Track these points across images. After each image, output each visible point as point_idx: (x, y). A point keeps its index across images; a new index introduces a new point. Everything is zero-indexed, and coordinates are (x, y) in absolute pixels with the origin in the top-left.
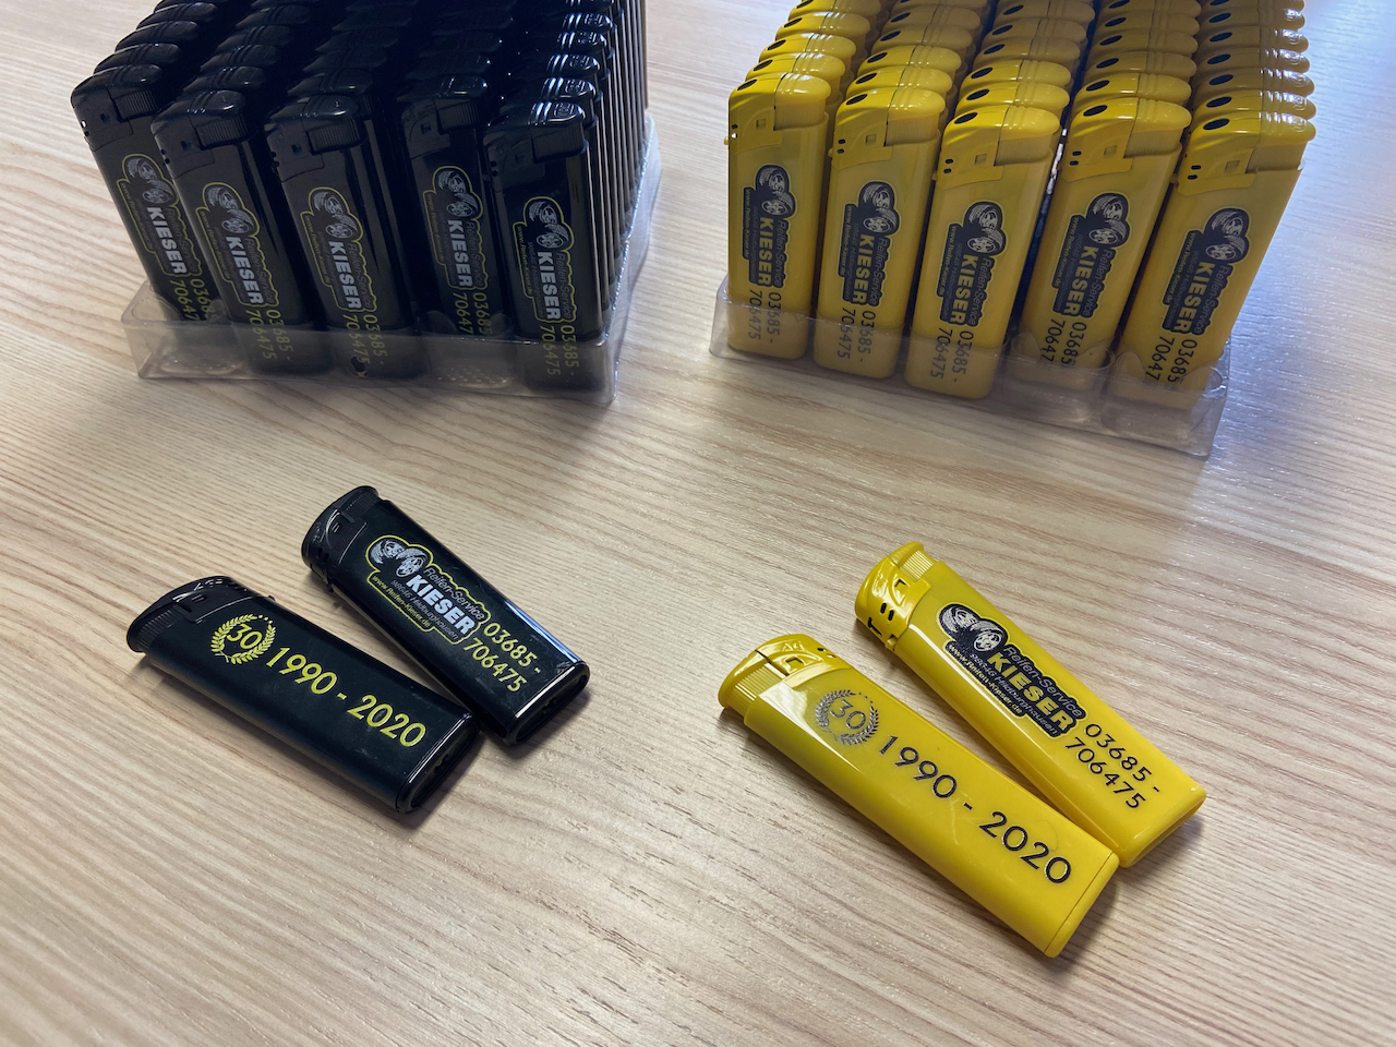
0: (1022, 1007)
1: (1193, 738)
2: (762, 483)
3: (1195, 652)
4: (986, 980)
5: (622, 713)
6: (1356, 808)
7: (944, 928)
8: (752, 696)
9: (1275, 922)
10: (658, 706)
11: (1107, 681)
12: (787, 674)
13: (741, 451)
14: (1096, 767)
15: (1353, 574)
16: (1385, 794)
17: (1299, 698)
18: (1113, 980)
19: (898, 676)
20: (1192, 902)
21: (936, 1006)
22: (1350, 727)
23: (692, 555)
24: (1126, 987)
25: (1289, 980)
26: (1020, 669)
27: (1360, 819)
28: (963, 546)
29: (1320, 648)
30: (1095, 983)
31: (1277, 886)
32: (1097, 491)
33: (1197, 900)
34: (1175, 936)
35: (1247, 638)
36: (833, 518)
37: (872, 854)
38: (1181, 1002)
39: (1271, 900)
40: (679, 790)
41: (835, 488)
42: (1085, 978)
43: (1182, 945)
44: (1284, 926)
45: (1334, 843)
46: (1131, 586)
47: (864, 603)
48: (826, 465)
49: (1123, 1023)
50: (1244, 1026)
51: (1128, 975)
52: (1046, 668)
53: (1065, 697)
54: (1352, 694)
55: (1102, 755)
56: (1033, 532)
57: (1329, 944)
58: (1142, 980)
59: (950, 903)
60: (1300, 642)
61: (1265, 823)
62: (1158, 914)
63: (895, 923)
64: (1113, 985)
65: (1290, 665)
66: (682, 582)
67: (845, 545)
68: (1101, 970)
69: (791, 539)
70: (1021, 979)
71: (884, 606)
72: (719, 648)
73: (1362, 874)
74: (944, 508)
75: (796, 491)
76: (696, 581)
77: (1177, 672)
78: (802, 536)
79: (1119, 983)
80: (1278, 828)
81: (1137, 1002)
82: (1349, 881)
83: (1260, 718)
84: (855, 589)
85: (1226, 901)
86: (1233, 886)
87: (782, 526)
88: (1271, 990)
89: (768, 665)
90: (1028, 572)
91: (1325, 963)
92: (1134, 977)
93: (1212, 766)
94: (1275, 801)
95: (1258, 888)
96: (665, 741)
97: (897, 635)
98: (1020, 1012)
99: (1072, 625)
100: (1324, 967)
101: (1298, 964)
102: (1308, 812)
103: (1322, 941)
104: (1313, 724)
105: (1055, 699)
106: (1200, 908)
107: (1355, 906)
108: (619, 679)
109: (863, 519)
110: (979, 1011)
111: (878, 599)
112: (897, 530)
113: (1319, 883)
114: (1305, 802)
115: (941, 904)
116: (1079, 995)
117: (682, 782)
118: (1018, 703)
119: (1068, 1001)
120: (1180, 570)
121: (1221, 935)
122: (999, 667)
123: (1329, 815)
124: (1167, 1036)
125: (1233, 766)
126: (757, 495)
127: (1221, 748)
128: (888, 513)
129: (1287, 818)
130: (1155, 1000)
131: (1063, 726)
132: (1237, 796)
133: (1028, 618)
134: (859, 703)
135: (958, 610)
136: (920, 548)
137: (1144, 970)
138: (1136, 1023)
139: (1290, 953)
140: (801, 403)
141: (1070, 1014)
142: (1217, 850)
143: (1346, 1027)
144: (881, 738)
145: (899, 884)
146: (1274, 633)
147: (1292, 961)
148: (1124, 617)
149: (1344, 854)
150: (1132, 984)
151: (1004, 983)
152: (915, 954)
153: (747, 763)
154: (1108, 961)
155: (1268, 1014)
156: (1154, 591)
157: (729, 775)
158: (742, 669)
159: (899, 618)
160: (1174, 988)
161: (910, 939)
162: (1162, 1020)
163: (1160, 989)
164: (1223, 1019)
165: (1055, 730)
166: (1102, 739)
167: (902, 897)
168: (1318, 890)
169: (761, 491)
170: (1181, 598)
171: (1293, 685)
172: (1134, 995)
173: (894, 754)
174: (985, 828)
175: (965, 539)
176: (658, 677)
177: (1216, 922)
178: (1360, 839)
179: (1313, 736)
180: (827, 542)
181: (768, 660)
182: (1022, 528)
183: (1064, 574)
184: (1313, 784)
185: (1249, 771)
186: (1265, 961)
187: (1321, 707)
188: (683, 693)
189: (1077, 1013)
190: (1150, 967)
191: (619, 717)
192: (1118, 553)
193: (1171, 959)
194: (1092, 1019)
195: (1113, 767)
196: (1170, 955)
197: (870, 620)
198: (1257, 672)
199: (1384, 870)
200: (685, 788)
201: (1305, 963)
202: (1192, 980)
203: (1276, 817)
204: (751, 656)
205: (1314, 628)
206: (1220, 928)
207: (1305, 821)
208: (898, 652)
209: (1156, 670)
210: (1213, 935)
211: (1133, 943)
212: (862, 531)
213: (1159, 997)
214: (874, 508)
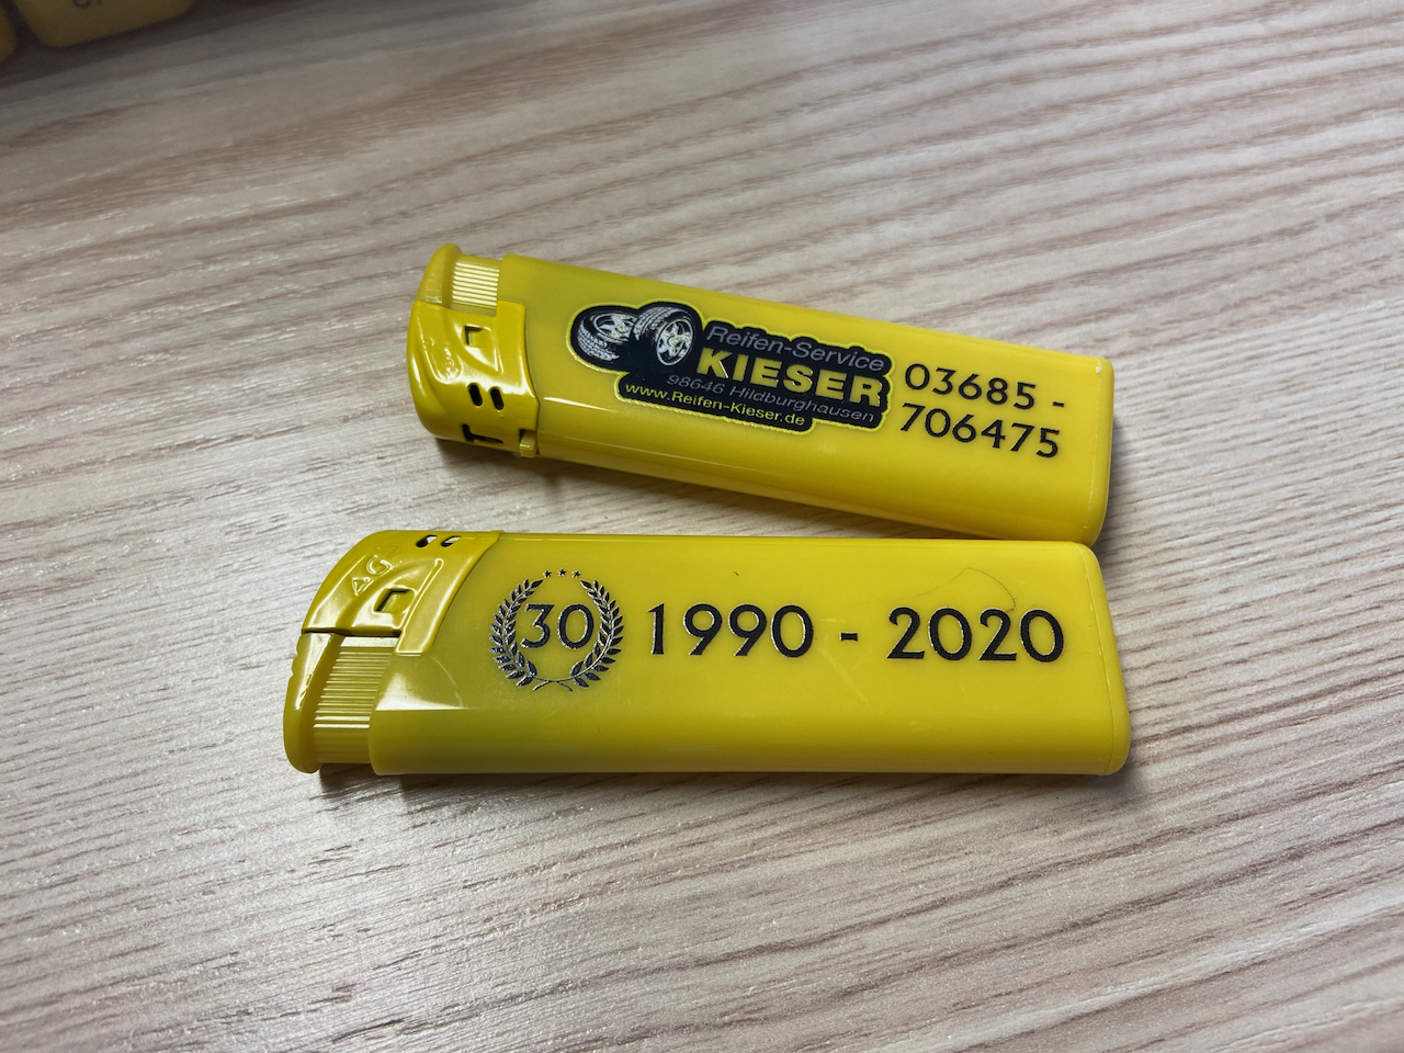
0: (1116, 882)
1: (1008, 297)
2: (97, 305)
4: (1047, 882)
5: (121, 932)
6: (1242, 256)
7: (935, 850)
8: (359, 722)
9: (1286, 479)
10: (187, 862)
12: (397, 634)
13: (14, 272)
14: (961, 430)
16: (1256, 216)
17: (1078, 154)
18: (1188, 729)
20: (1182, 530)
21: (1012, 996)
22: (1158, 154)
23: (49, 522)
24: (1210, 726)
25: (1363, 547)
26: (753, 355)
27: (1260, 268)
28: (512, 214)
29: (1047, 73)
30: (1173, 755)
31: (1250, 428)
33: (1186, 523)
34: (1203, 597)
35: (960, 114)
36: (268, 292)
38: (1284, 687)
39: (1260, 453)
40: (343, 992)
41: (235, 238)
42: (1157, 759)
43: (1221, 602)
44: (1302, 476)
45: (1258, 320)
46: (776, 130)
47: (434, 406)
48: (188, 207)
49: (1249, 783)
50: (1371, 657)
51: (1198, 705)
52: (786, 324)
53: (844, 351)
54: (1124, 110)
55: (957, 407)
56: (594, 131)
57: (1361, 460)
58: (1219, 697)
59: (909, 801)
60: (1020, 80)
61: (1170, 352)
62: (1161, 582)
63: (863, 907)
64: (1194, 737)
66: (63, 584)
67: (325, 327)
68: (1164, 728)
69: (223, 372)
70: (1086, 836)
71: (474, 390)
72: (229, 660)
73: (1316, 339)
74: (440, 170)
75: (168, 284)
76: (93, 566)
77: (918, 217)
78: (237, 356)
79: (1200, 727)
80: (1188, 348)
81: (1240, 736)
82: (1314, 358)
83: (1057, 212)
84: (400, 391)
85: (1217, 496)
86: (1207, 468)
87: (188, 362)
88: (1356, 578)
89: (348, 642)
90: (633, 195)
91: (1379, 490)
92: (1208, 701)
93: (1057, 318)
94: (1158, 313)
95: (1234, 449)
96: (249, 919)
97: (529, 424)
98: (1125, 893)
99: (745, 238)
100: (1380, 496)
101: (1355, 516)
102: (1202, 300)
103: (1352, 463)
104: (1116, 180)
105: (832, 366)
106: (1197, 531)
107: (1343, 386)
108: (71, 868)
109: (322, 263)
110: (1077, 942)
111: (455, 388)
112: (391, 249)
113: (1288, 386)
114: (1190, 290)
115: (899, 815)
116: (1170, 793)
117: (337, 973)
119: (1167, 813)
120: (816, 69)
121: (1250, 549)
122: (721, 371)
123: (1225, 287)
124: (1308, 752)
125: (1078, 300)
126: (100, 334)
127: (1048, 286)
128: (354, 230)
129: (1189, 327)
130: (1257, 712)
131: (875, 401)
132: (1115, 338)
133: (684, 267)
134: (559, 593)
135: (594, 320)
136: (455, 255)
137: (1211, 680)
138: (1263, 770)
139: (1335, 509)
140: (71, 127)
141: (1183, 832)
142: (1152, 432)
145: (821, 835)
147: (1345, 518)
148: (802, 183)
149: (1281, 327)
150: (1215, 715)
151: (1071, 864)
152: (926, 934)
154: (1164, 706)
155: (1381, 615)
156: (807, 121)
158: (303, 687)
159: (513, 395)
160: (1261, 675)
161: (901, 916)
162: (1288, 735)
163: (1249, 690)
164: (1344, 669)
165: (868, 415)
166: (937, 380)
167: (839, 854)
168: (1294, 398)
169: (100, 321)
170: (849, 108)
171: (1056, 142)
172: (1229, 729)
173: (679, 640)
174: (898, 653)
175: (506, 200)
176: (148, 805)
177: (1231, 535)
178: (1280, 293)
179: (1131, 193)
180: (289, 337)
181: (340, 632)
182: (573, 134)
183: (679, 169)
184: (1178, 258)
185: (1099, 294)
186: (1321, 543)
187: (1108, 149)
188: (220, 799)
189: (1189, 823)
190: (1213, 669)
191: (122, 945)
193: (1225, 635)
194: (1212, 814)
195: (984, 414)
196: (1221, 630)
197: (465, 428)
198: (1006, 153)
199: (1334, 314)
200: (350, 980)
201: (1359, 509)
202: (1271, 644)
203: (1174, 333)
204: (302, 646)
206: (1239, 540)
207: (1207, 314)
209: (894, 231)
210: (1242, 557)
211: (1167, 652)
213: (1258, 704)
214: (328, 235)
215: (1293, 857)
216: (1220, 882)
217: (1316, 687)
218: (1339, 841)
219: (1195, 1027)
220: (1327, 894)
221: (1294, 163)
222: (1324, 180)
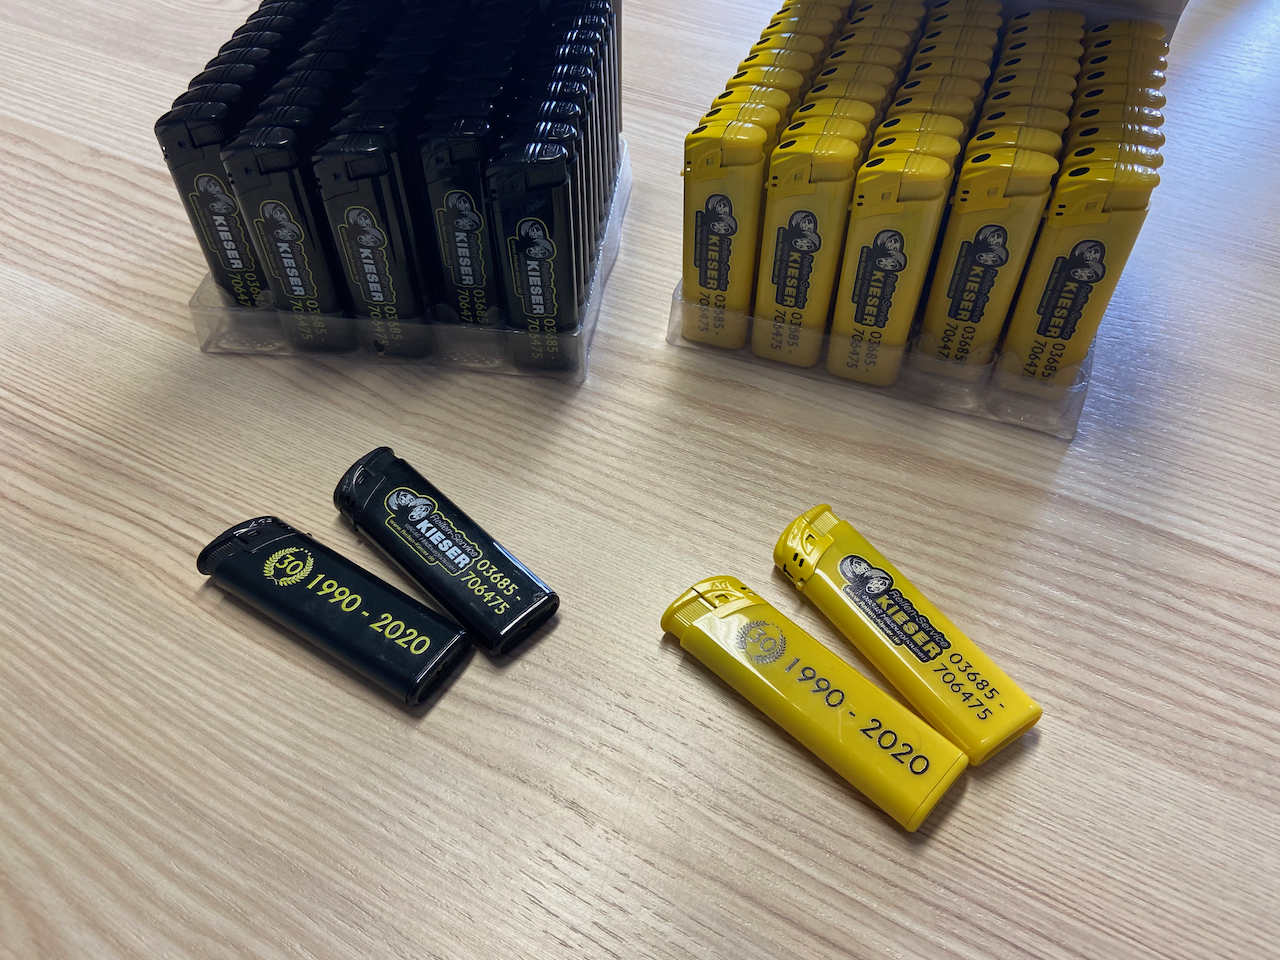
0: (884, 868)
1: (1038, 667)
2: (705, 452)
3: (1047, 599)
4: (860, 848)
5: (584, 634)
6: (1165, 727)
7: (828, 807)
8: (687, 623)
9: (1092, 813)
10: (613, 630)
11: (973, 621)
12: (715, 607)
13: (688, 425)
14: (956, 686)
15: (1183, 539)
16: (1191, 718)
17: (1127, 639)
18: (959, 851)
19: (805, 611)
20: (1026, 794)
21: (819, 866)
22: (1168, 664)
23: (645, 509)
24: (968, 857)
25: (1099, 858)
26: (901, 608)
27: (1169, 737)
28: (866, 509)
29: (1149, 599)
30: (944, 853)
31: (1096, 786)
32: (979, 466)
33: (1030, 794)
34: (1012, 821)
35: (1090, 589)
36: (761, 482)
37: (777, 749)
38: (1012, 871)
39: (1090, 796)
40: (627, 695)
41: (763, 457)
42: (937, 849)
43: (1015, 827)
44: (1099, 817)
45: (1147, 755)
46: (1000, 544)
47: (780, 552)
48: (757, 438)
49: (964, 884)
50: (1060, 892)
51: (972, 848)
52: (922, 608)
53: (936, 631)
54: (1172, 637)
55: (961, 678)
56: (923, 498)
57: (1135, 832)
58: (982, 853)
59: (836, 788)
60: (1134, 594)
61: (1091, 736)
62: (999, 803)
63: (792, 802)
64: (959, 855)
65: (1123, 612)
66: (636, 530)
67: (769, 504)
68: (950, 844)
69: (726, 498)
70: (886, 847)
71: (796, 555)
72: (664, 585)
73: (1165, 779)
74: (852, 477)
75: (732, 459)
76: (647, 531)
77: (1030, 615)
78: (734, 496)
79: (964, 854)
80: (1101, 740)
81: (976, 869)
82: (1156, 785)
83: (1095, 653)
84: (774, 540)
85: (1054, 796)
86: (1060, 784)
87: (719, 488)
88: (1084, 865)
89: (701, 600)
90: (917, 531)
91: (1129, 847)
92: (976, 850)
93: (1053, 690)
94: (1101, 719)
95: (1080, 787)
96: (617, 657)
97: (806, 579)
98: (884, 873)
99: (948, 574)
100: (1128, 849)
101: (1107, 846)
102: (1128, 730)
103: (1129, 830)
104: (1137, 660)
105: (927, 633)
106: (1032, 800)
107: (1158, 803)
108: (583, 608)
109: (785, 484)
110: (853, 870)
111: (792, 549)
112: (812, 494)
113: (1130, 785)
114: (1126, 722)
115: (828, 789)
116: (931, 862)
117: (629, 689)
118: (898, 635)
119: (922, 866)
120: (1040, 532)
121: (1048, 821)
122: (884, 607)
123: (1144, 732)
124: (999, 896)
125: (1069, 690)
126: (700, 462)
127: (1061, 676)
128: (805, 479)
129: (1109, 733)
130: (991, 868)
131: (932, 655)
132: (1070, 714)
133: (914, 568)
134: (772, 632)
135: (855, 560)
136: (829, 509)
137: (985, 846)
138: (975, 885)
139: (1102, 838)
140: (740, 386)
141: (923, 876)
143: (1141, 895)
144: (787, 658)
145: (796, 773)
146: (1113, 586)
147: (1103, 844)
148: (992, 570)
149: (1153, 763)
150: (974, 856)
151: (874, 850)
152: (806, 828)
153: (681, 676)
154: (957, 838)
155: (1081, 884)
156: (1018, 549)
157: (667, 685)
158: (680, 602)
159: (808, 564)
160: (1007, 860)
161: (802, 815)
162: (996, 884)
163: (996, 860)
164: (1044, 886)
165: (925, 657)
166: (962, 665)
167: (798, 783)
168: (1129, 791)
169: (702, 458)
170: (1039, 555)
171: (1124, 628)
172: (975, 864)
173: (797, 671)
174: (864, 731)
175: (868, 503)
176: (614, 607)
177: (1045, 811)
178: (1167, 752)
179: (1136, 669)
180: (754, 501)
181: (701, 595)
182: (914, 495)
183: (945, 533)
184: (1134, 707)
185: (1081, 695)
186: (1081, 842)
187: (1146, 646)
188: (633, 620)
189: (929, 876)
190: (989, 843)
191: (581, 637)
192: (991, 518)
193: (1006, 838)
194: (940, 880)
195: (970, 687)
197: (785, 566)
198: (1095, 617)
199: (1185, 777)
200: (632, 694)
201: (1113, 846)
202: (1021, 854)
203: (1100, 731)
204: (688, 592)
205: (1145, 583)
206: (1048, 816)
207: (1123, 735)
208: (805, 592)
209: (1015, 613)
210: (1042, 821)
211: (977, 824)
212: (784, 493)
213: (995, 866)
214: (795, 475)
215: (957, 917)
216: (921, 900)
217: (1025, 881)
218: (981, 929)
219: (870, 927)
220: (959, 937)
221: (1236, 711)
222: (1244, 727)
